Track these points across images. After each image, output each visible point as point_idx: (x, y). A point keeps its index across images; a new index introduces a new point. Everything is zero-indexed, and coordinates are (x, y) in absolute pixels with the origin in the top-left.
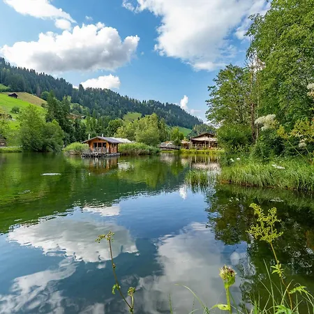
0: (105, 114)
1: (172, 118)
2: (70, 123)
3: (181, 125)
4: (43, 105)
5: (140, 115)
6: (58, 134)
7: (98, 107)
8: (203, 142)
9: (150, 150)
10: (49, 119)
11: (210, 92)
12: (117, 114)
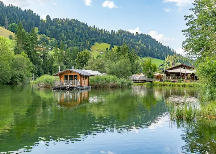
0: (72, 45)
1: (143, 48)
2: (38, 55)
3: (152, 56)
4: (11, 37)
5: (108, 46)
6: (27, 66)
7: (65, 38)
8: (178, 74)
9: (123, 83)
10: (17, 52)
11: (187, 21)
12: (85, 46)
